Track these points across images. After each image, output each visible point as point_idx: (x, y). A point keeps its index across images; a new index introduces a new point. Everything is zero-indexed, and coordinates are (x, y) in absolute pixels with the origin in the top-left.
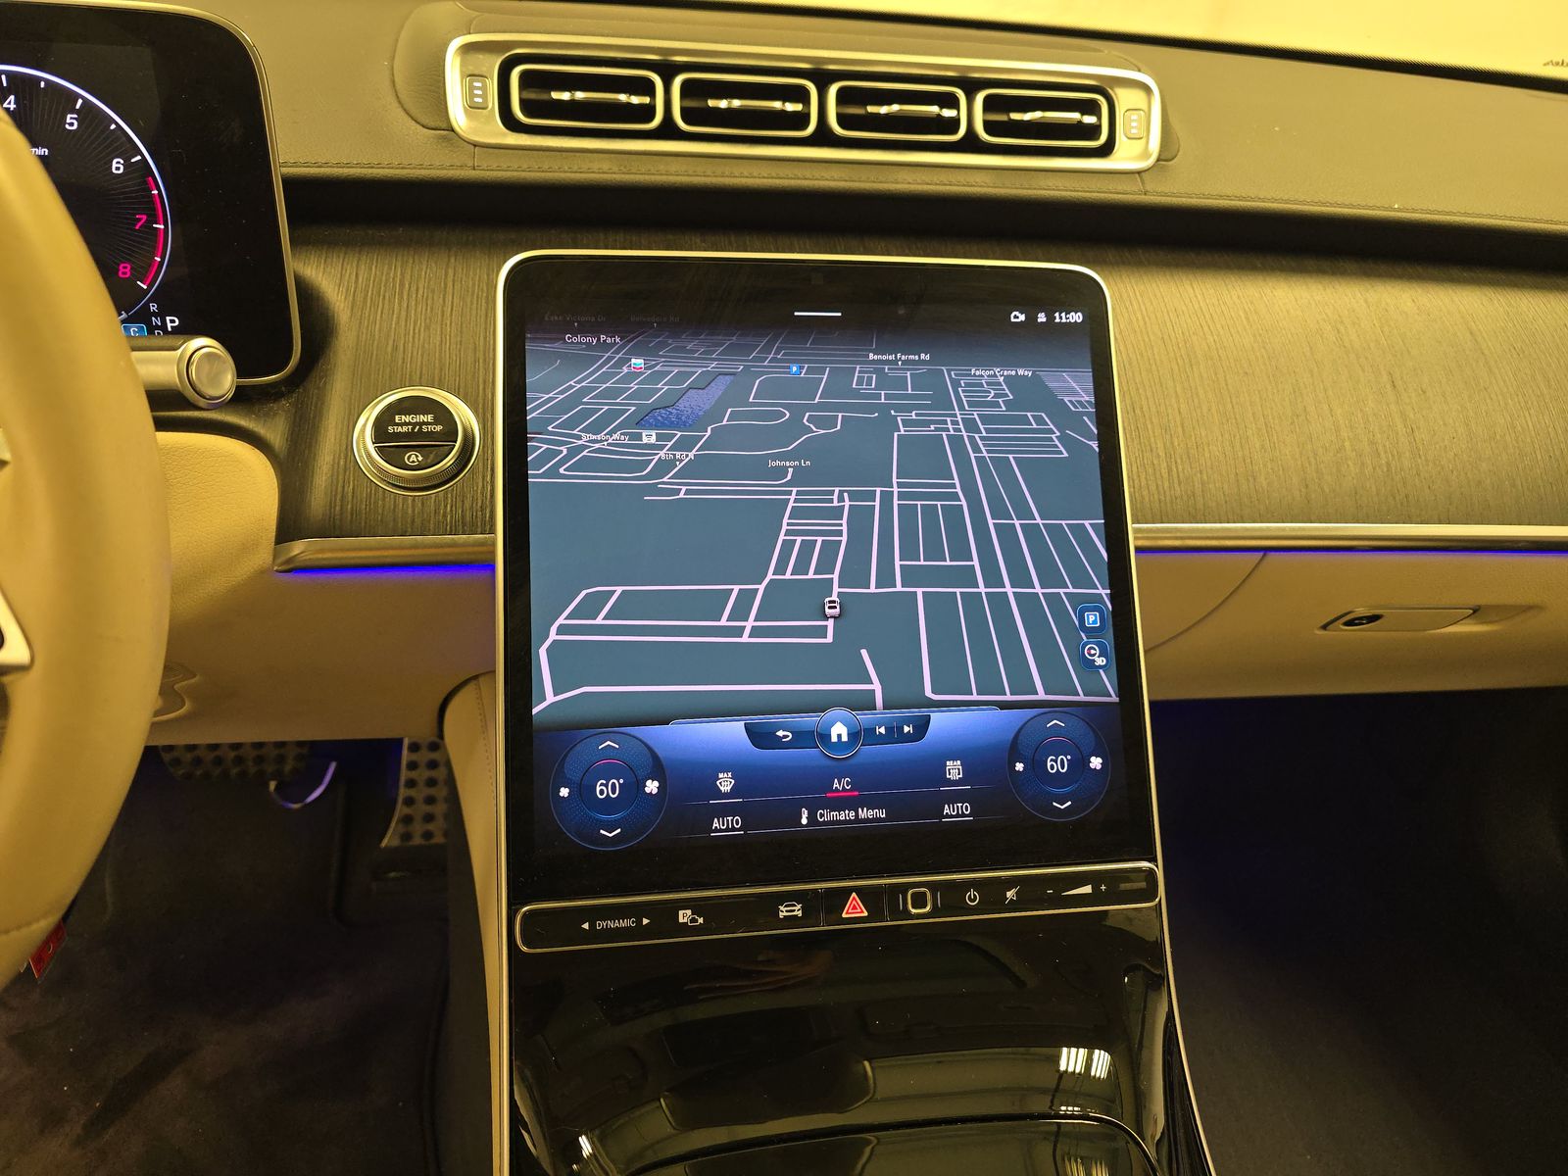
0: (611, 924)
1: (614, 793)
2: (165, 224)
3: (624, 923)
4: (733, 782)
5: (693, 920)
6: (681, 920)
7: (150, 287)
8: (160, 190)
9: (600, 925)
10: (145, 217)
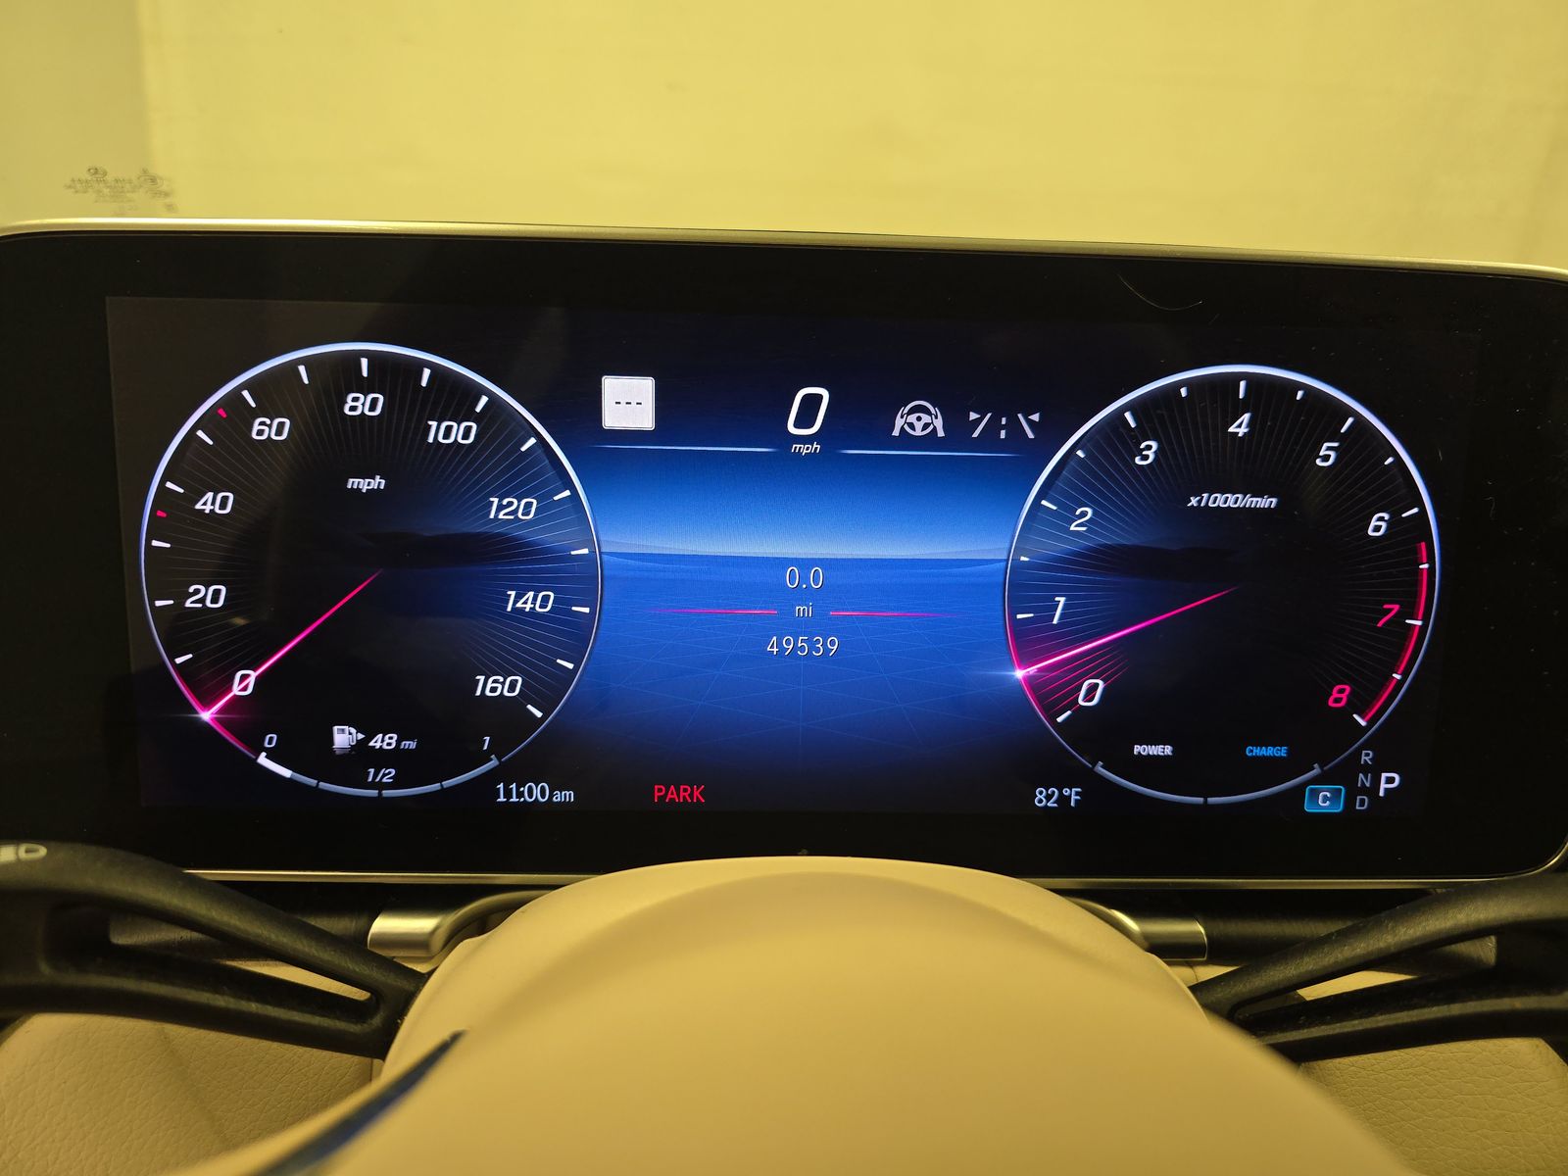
2: (1426, 620)
7: (1371, 723)
8: (1432, 564)
10: (1396, 607)
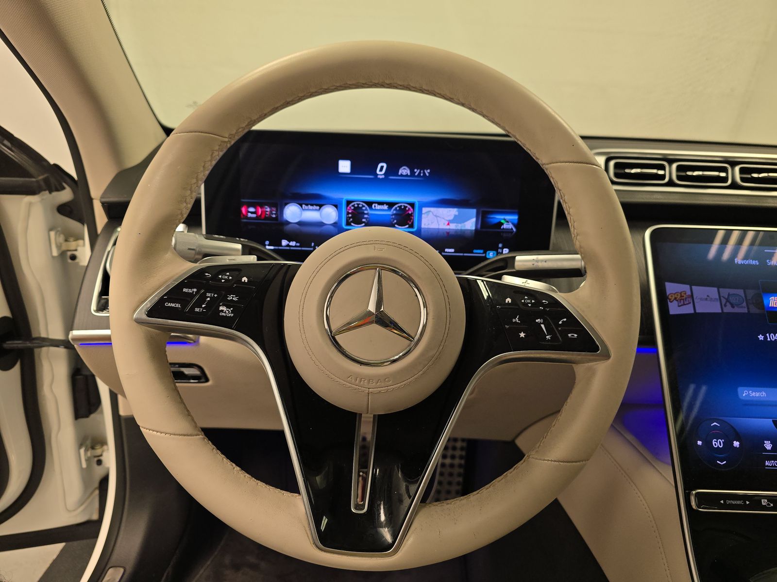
0: (733, 502)
1: (721, 445)
3: (739, 502)
4: (771, 445)
5: (768, 505)
6: (763, 504)
9: (728, 502)
